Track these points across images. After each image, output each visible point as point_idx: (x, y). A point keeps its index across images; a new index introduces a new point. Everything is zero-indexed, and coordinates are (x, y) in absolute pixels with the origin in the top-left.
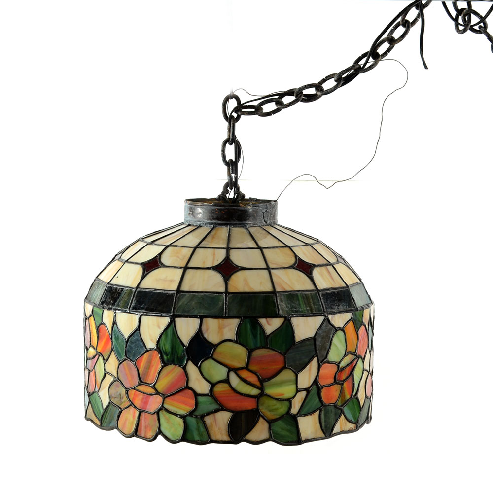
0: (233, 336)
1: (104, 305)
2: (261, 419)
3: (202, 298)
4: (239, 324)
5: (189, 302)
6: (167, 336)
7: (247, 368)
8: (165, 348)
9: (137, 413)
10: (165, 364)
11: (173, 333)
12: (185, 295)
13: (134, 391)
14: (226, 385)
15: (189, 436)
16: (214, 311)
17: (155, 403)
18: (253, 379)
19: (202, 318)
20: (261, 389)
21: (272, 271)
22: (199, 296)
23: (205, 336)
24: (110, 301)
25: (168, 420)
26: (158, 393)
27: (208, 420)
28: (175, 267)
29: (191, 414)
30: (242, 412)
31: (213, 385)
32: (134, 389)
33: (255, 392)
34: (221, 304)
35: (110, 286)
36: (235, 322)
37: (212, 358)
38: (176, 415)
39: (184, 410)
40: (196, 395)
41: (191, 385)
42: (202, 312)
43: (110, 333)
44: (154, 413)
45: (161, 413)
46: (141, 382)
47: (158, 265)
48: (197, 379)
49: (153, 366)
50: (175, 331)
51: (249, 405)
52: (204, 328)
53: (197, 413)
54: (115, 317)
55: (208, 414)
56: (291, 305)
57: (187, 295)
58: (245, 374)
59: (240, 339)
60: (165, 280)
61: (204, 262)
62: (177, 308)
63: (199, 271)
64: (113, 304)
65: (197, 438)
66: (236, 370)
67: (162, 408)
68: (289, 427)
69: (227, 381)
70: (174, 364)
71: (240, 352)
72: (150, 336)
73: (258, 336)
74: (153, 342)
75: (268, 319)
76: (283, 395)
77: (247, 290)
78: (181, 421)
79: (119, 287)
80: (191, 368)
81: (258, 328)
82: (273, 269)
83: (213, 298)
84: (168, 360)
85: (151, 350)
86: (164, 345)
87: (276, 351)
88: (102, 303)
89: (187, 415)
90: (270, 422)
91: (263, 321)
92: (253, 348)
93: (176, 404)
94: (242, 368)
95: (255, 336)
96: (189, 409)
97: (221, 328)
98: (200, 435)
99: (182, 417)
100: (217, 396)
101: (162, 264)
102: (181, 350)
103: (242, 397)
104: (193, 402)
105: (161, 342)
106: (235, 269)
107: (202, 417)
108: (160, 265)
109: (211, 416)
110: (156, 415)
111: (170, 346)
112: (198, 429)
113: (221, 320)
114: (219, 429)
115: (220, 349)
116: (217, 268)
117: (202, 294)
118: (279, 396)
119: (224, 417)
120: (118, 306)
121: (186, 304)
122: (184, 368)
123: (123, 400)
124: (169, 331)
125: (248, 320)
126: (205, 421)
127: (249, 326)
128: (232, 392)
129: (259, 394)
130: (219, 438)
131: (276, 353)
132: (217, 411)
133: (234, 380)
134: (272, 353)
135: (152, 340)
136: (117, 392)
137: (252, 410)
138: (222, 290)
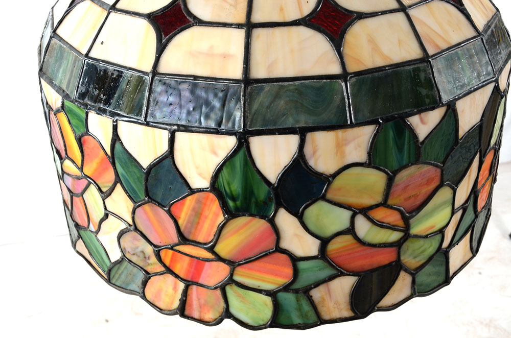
0: (362, 156)
1: (87, 101)
2: (402, 274)
3: (298, 90)
4: (375, 135)
5: (272, 102)
6: (233, 168)
7: (384, 204)
8: (230, 188)
9: (181, 286)
10: (231, 214)
11: (246, 164)
12: (262, 89)
13: (171, 252)
14: (348, 238)
15: (282, 319)
16: (328, 116)
17: (216, 273)
18: (393, 217)
19: (303, 132)
20: (406, 230)
21: (411, 12)
22: (292, 88)
23: (311, 163)
24: (99, 95)
25: (243, 299)
26: (219, 259)
27: (317, 294)
28: (225, 25)
29: (286, 288)
30: (373, 271)
31: (325, 242)
32: (172, 248)
33: (395, 236)
34: (337, 99)
35: (91, 62)
36: (367, 132)
37: (324, 198)
38: (259, 291)
39: (272, 283)
40: (295, 260)
41: (284, 245)
42: (303, 121)
43: (109, 153)
44: (216, 288)
45: (228, 288)
46: (184, 239)
47: (187, 21)
48: (296, 235)
49: (206, 217)
50: (249, 160)
51: (385, 257)
52: (308, 150)
53: (296, 286)
54: (115, 128)
55: (317, 284)
56: (453, 78)
57: (267, 87)
58: (380, 214)
59: (375, 159)
60: (210, 55)
61: (281, 9)
62: (250, 117)
63: (278, 31)
64: (107, 102)
65: (297, 320)
66: (365, 211)
67: (231, 281)
68: (437, 268)
69: (351, 230)
70: (251, 215)
71: (375, 179)
72: (197, 168)
73: (406, 147)
74: (204, 178)
75: (423, 115)
76: (433, 227)
77: (379, 62)
78: (268, 300)
79: (111, 68)
80: (285, 220)
81: (407, 133)
82: (410, 7)
83: (320, 89)
84: (237, 209)
85: (200, 190)
86: (229, 184)
87: (431, 164)
88: (82, 96)
89: (280, 291)
90: (414, 273)
91: (414, 121)
92: (396, 168)
93: (257, 275)
94: (377, 206)
95: (400, 149)
96: (282, 281)
97: (340, 147)
98: (303, 315)
99: (268, 293)
100: (331, 256)
101: (195, 18)
102: (262, 192)
103: (374, 250)
104: (289, 271)
105: (220, 179)
106: (347, 18)
107: (306, 291)
108: (191, 20)
109: (322, 288)
110: (219, 292)
111: (241, 186)
112: (300, 309)
113: (340, 133)
114: (336, 303)
115: (338, 182)
116: (310, 21)
117: (297, 83)
118: (427, 231)
119: (344, 285)
120: (118, 106)
121: (268, 107)
122: (272, 222)
123: (150, 262)
124: (239, 160)
125: (390, 124)
126: (311, 296)
127: (391, 134)
128: (358, 245)
129: (401, 238)
130: (336, 314)
131: (431, 167)
132: (331, 278)
133: (363, 227)
134: (426, 168)
135: (200, 174)
136: (137, 248)
137: (390, 264)
138: (336, 69)
